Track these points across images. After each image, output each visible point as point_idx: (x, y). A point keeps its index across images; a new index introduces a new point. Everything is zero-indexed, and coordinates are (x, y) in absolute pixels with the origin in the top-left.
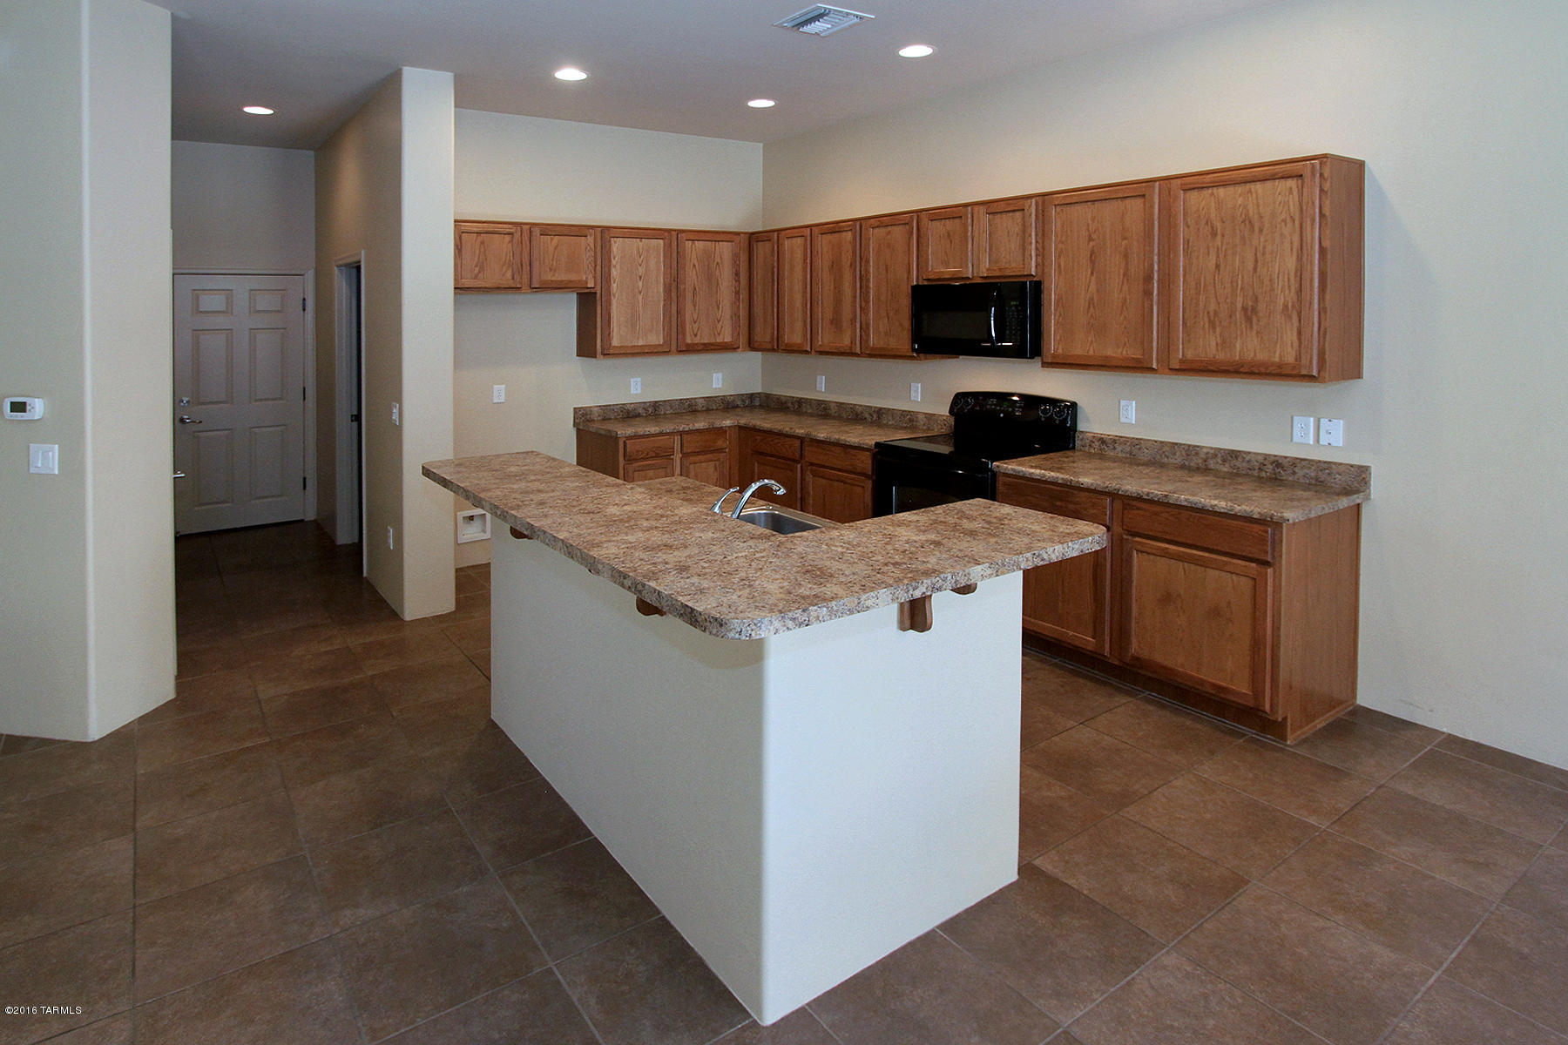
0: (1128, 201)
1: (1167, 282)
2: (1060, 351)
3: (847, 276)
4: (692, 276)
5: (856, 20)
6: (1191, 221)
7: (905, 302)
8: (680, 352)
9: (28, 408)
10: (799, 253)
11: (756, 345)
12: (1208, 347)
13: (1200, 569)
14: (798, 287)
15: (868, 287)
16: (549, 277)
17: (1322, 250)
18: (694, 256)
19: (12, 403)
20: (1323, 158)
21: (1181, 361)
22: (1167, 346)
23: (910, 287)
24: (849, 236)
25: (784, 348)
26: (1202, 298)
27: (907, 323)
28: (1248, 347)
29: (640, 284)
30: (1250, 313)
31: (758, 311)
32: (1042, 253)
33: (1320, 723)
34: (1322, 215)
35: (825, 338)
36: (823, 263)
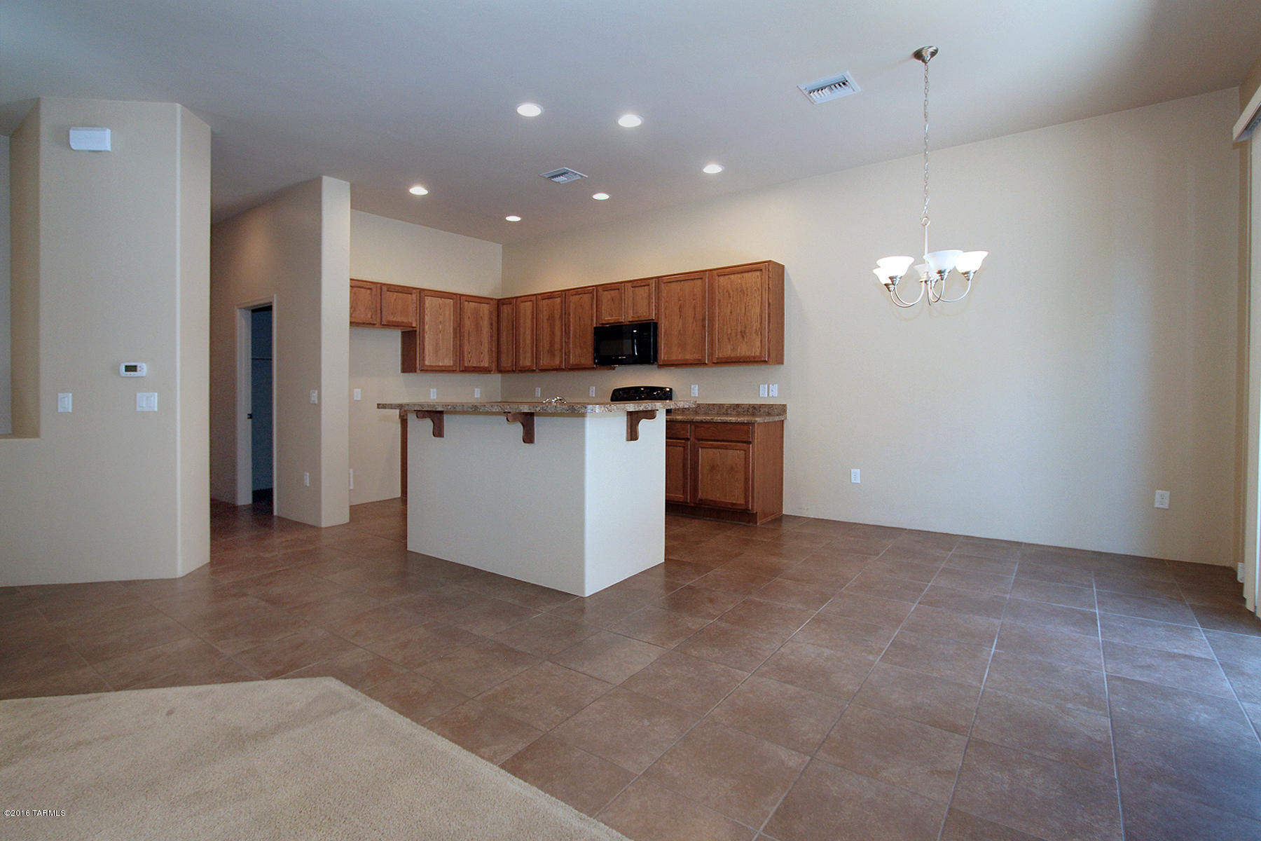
0: (695, 281)
1: (712, 320)
2: (666, 359)
3: (558, 323)
4: (468, 324)
5: (579, 177)
6: (721, 291)
7: (590, 338)
8: (463, 371)
9: (138, 369)
10: (529, 312)
11: (503, 369)
12: (727, 351)
13: (725, 451)
14: (528, 332)
15: (569, 329)
16: (391, 318)
17: (769, 304)
18: (469, 311)
19: (126, 366)
20: (769, 262)
21: (717, 359)
22: (711, 354)
23: (593, 329)
24: (559, 300)
25: (519, 369)
26: (725, 327)
27: (591, 349)
28: (743, 350)
29: (440, 326)
30: (743, 334)
31: (504, 348)
32: (658, 308)
33: (769, 519)
34: (769, 288)
35: (545, 361)
36: (544, 315)
